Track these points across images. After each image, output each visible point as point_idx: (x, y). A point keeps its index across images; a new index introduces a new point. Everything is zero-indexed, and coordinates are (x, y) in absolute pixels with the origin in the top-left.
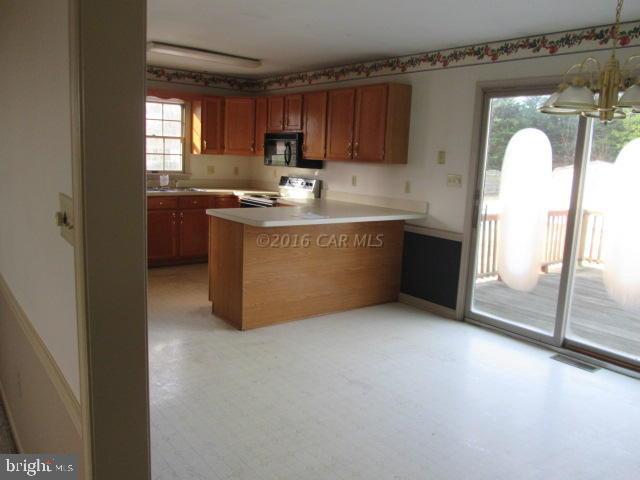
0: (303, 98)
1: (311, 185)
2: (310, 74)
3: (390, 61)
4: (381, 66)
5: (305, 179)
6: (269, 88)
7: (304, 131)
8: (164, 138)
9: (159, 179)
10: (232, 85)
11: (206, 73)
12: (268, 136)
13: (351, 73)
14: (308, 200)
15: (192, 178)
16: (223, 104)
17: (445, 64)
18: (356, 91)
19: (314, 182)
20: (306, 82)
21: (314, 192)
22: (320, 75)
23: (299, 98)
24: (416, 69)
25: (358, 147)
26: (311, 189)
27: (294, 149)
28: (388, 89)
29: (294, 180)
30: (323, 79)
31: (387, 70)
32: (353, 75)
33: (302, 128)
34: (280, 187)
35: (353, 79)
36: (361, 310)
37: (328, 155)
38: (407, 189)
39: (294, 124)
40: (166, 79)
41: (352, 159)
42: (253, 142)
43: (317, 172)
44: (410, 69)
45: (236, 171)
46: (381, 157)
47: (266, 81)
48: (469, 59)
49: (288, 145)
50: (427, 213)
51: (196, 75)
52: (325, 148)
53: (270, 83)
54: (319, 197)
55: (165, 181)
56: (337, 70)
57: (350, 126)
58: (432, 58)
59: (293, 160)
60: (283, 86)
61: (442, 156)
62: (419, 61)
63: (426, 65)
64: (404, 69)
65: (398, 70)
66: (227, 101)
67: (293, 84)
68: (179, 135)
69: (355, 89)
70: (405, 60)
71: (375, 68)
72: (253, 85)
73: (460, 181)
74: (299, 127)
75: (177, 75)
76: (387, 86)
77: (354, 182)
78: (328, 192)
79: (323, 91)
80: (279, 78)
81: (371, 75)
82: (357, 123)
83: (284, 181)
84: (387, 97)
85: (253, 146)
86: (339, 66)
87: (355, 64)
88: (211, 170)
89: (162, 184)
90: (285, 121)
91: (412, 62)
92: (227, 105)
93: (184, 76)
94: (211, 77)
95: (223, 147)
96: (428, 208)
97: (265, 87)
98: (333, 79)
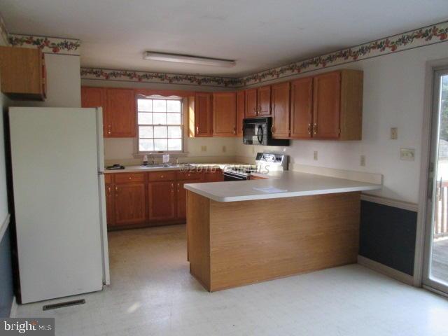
0: (271, 89)
1: (280, 159)
2: (278, 70)
3: (343, 52)
4: (335, 57)
5: (275, 155)
6: (247, 83)
7: (273, 116)
8: (167, 126)
9: (162, 157)
10: (219, 83)
11: (198, 75)
12: (245, 121)
13: (310, 66)
14: (279, 172)
15: (189, 155)
16: (211, 98)
17: (394, 49)
18: (313, 79)
19: (283, 157)
20: (275, 76)
21: (283, 165)
22: (285, 69)
23: (269, 89)
24: (366, 56)
25: (317, 127)
26: (280, 163)
27: (265, 131)
28: (341, 75)
29: (267, 156)
30: (288, 72)
31: (340, 60)
32: (313, 67)
33: (271, 113)
34: (257, 161)
35: (312, 70)
36: (321, 272)
37: (292, 135)
38: (363, 162)
39: (265, 111)
40: (168, 82)
41: (312, 137)
42: (234, 126)
43: (285, 149)
44: (361, 56)
45: (224, 149)
46: (337, 135)
47: (245, 78)
48: (417, 42)
49: (260, 127)
50: (382, 184)
51: (191, 78)
52: (290, 129)
53: (248, 80)
54: (288, 169)
55: (166, 159)
56: (299, 64)
57: (310, 109)
58: (380, 44)
59: (265, 140)
60: (258, 81)
61: (394, 133)
62: (369, 49)
63: (377, 52)
64: (355, 57)
65: (351, 59)
66: (214, 95)
67: (266, 79)
68: (179, 123)
69: (313, 78)
70: (357, 49)
71: (330, 59)
72: (236, 82)
73: (413, 154)
74: (269, 113)
75: (176, 78)
76: (340, 73)
77: (315, 158)
78: (294, 165)
79: (287, 82)
80: (254, 75)
81: (327, 65)
82: (315, 107)
83: (259, 156)
84: (340, 82)
85: (235, 129)
86: (300, 61)
87: (313, 58)
88: (204, 149)
89: (164, 161)
90: (258, 108)
91: (363, 51)
92: (214, 99)
93: (181, 78)
94: (202, 78)
95: (212, 131)
96: (382, 181)
97: (245, 83)
98: (296, 72)
